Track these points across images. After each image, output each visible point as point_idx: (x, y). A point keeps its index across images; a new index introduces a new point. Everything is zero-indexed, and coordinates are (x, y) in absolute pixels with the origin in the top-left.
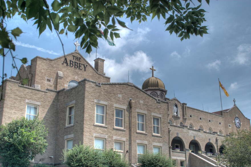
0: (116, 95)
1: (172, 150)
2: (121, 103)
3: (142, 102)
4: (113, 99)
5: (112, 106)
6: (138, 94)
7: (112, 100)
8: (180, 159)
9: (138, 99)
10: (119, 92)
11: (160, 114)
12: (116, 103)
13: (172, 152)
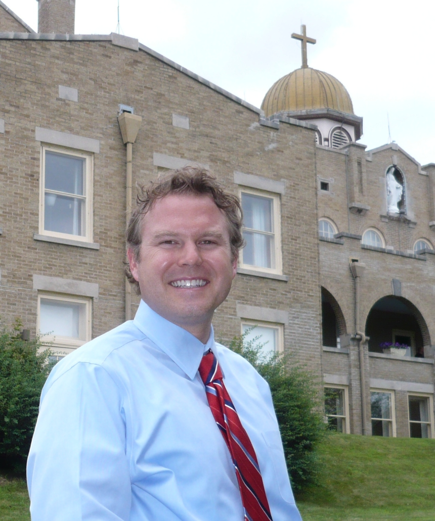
0: (47, 90)
1: (371, 350)
2: (73, 125)
3: (181, 122)
4: (33, 104)
5: (27, 137)
6: (163, 89)
7: (25, 112)
8: (407, 389)
9: (166, 110)
10: (65, 77)
11: (277, 177)
12: (48, 125)
13: (371, 357)
